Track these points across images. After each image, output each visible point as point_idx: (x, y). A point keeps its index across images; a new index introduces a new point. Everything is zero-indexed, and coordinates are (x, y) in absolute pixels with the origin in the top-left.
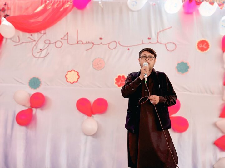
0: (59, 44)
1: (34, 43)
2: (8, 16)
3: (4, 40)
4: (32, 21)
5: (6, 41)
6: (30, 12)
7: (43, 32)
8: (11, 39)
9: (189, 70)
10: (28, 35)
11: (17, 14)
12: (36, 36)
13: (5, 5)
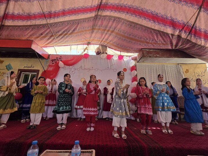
0: (78, 70)
1: (70, 69)
2: (61, 60)
3: (60, 68)
4: (70, 62)
6: (69, 59)
7: (73, 66)
8: (62, 68)
10: (68, 66)
11: (65, 60)
12: (71, 67)
13: (61, 57)
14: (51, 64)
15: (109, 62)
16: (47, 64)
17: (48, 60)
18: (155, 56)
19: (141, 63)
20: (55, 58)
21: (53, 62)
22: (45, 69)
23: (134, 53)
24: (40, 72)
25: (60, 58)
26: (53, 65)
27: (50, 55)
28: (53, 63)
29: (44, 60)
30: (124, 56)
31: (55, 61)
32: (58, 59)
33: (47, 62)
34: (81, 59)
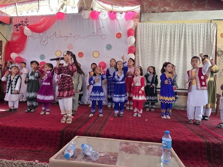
0: (52, 38)
1: (41, 38)
2: (28, 25)
3: (28, 37)
4: (39, 27)
5: (29, 38)
6: (38, 22)
7: (44, 32)
8: (30, 36)
9: (112, 48)
10: (38, 34)
11: (32, 24)
12: (41, 34)
13: (26, 19)
14: (16, 32)
15: (95, 23)
16: (11, 31)
17: (11, 25)
18: (162, 9)
19: (145, 23)
20: (20, 23)
21: (18, 28)
22: (9, 39)
23: (132, 6)
24: (3, 44)
25: (26, 22)
26: (19, 32)
27: (13, 17)
28: (18, 30)
29: (6, 26)
30: (117, 12)
31: (20, 26)
32: (24, 23)
33: (10, 29)
34: (54, 22)
